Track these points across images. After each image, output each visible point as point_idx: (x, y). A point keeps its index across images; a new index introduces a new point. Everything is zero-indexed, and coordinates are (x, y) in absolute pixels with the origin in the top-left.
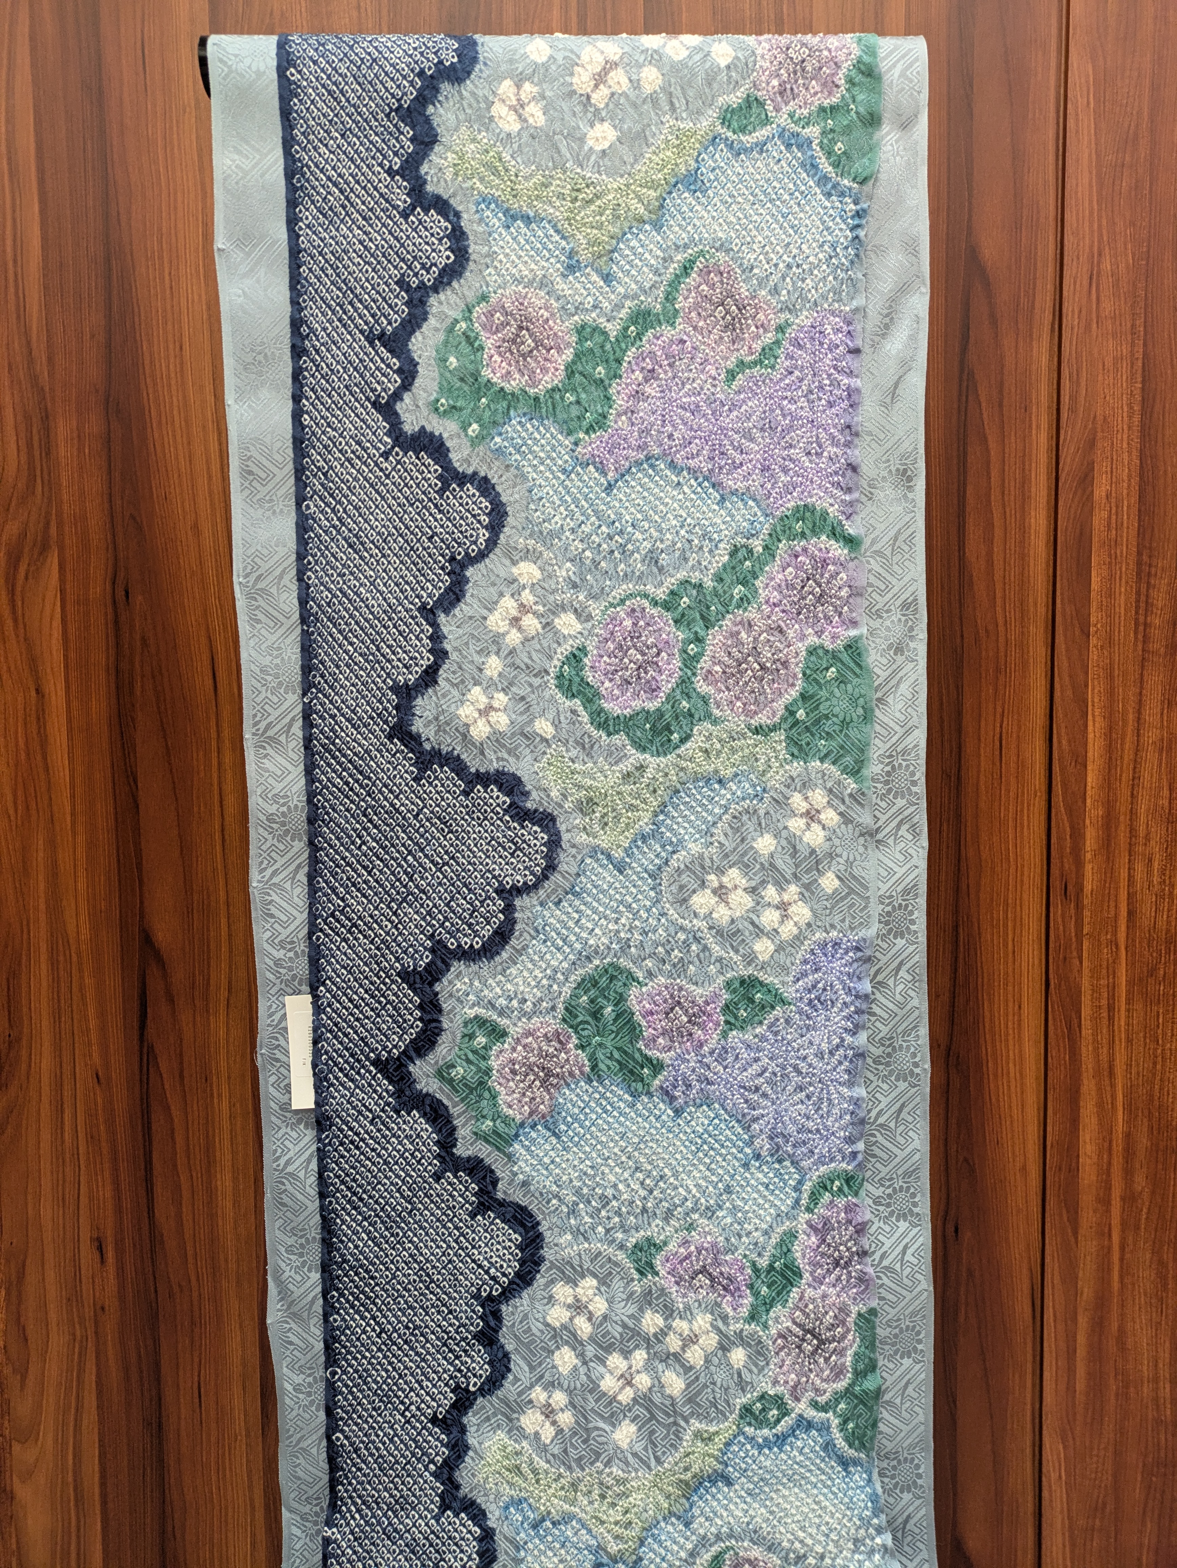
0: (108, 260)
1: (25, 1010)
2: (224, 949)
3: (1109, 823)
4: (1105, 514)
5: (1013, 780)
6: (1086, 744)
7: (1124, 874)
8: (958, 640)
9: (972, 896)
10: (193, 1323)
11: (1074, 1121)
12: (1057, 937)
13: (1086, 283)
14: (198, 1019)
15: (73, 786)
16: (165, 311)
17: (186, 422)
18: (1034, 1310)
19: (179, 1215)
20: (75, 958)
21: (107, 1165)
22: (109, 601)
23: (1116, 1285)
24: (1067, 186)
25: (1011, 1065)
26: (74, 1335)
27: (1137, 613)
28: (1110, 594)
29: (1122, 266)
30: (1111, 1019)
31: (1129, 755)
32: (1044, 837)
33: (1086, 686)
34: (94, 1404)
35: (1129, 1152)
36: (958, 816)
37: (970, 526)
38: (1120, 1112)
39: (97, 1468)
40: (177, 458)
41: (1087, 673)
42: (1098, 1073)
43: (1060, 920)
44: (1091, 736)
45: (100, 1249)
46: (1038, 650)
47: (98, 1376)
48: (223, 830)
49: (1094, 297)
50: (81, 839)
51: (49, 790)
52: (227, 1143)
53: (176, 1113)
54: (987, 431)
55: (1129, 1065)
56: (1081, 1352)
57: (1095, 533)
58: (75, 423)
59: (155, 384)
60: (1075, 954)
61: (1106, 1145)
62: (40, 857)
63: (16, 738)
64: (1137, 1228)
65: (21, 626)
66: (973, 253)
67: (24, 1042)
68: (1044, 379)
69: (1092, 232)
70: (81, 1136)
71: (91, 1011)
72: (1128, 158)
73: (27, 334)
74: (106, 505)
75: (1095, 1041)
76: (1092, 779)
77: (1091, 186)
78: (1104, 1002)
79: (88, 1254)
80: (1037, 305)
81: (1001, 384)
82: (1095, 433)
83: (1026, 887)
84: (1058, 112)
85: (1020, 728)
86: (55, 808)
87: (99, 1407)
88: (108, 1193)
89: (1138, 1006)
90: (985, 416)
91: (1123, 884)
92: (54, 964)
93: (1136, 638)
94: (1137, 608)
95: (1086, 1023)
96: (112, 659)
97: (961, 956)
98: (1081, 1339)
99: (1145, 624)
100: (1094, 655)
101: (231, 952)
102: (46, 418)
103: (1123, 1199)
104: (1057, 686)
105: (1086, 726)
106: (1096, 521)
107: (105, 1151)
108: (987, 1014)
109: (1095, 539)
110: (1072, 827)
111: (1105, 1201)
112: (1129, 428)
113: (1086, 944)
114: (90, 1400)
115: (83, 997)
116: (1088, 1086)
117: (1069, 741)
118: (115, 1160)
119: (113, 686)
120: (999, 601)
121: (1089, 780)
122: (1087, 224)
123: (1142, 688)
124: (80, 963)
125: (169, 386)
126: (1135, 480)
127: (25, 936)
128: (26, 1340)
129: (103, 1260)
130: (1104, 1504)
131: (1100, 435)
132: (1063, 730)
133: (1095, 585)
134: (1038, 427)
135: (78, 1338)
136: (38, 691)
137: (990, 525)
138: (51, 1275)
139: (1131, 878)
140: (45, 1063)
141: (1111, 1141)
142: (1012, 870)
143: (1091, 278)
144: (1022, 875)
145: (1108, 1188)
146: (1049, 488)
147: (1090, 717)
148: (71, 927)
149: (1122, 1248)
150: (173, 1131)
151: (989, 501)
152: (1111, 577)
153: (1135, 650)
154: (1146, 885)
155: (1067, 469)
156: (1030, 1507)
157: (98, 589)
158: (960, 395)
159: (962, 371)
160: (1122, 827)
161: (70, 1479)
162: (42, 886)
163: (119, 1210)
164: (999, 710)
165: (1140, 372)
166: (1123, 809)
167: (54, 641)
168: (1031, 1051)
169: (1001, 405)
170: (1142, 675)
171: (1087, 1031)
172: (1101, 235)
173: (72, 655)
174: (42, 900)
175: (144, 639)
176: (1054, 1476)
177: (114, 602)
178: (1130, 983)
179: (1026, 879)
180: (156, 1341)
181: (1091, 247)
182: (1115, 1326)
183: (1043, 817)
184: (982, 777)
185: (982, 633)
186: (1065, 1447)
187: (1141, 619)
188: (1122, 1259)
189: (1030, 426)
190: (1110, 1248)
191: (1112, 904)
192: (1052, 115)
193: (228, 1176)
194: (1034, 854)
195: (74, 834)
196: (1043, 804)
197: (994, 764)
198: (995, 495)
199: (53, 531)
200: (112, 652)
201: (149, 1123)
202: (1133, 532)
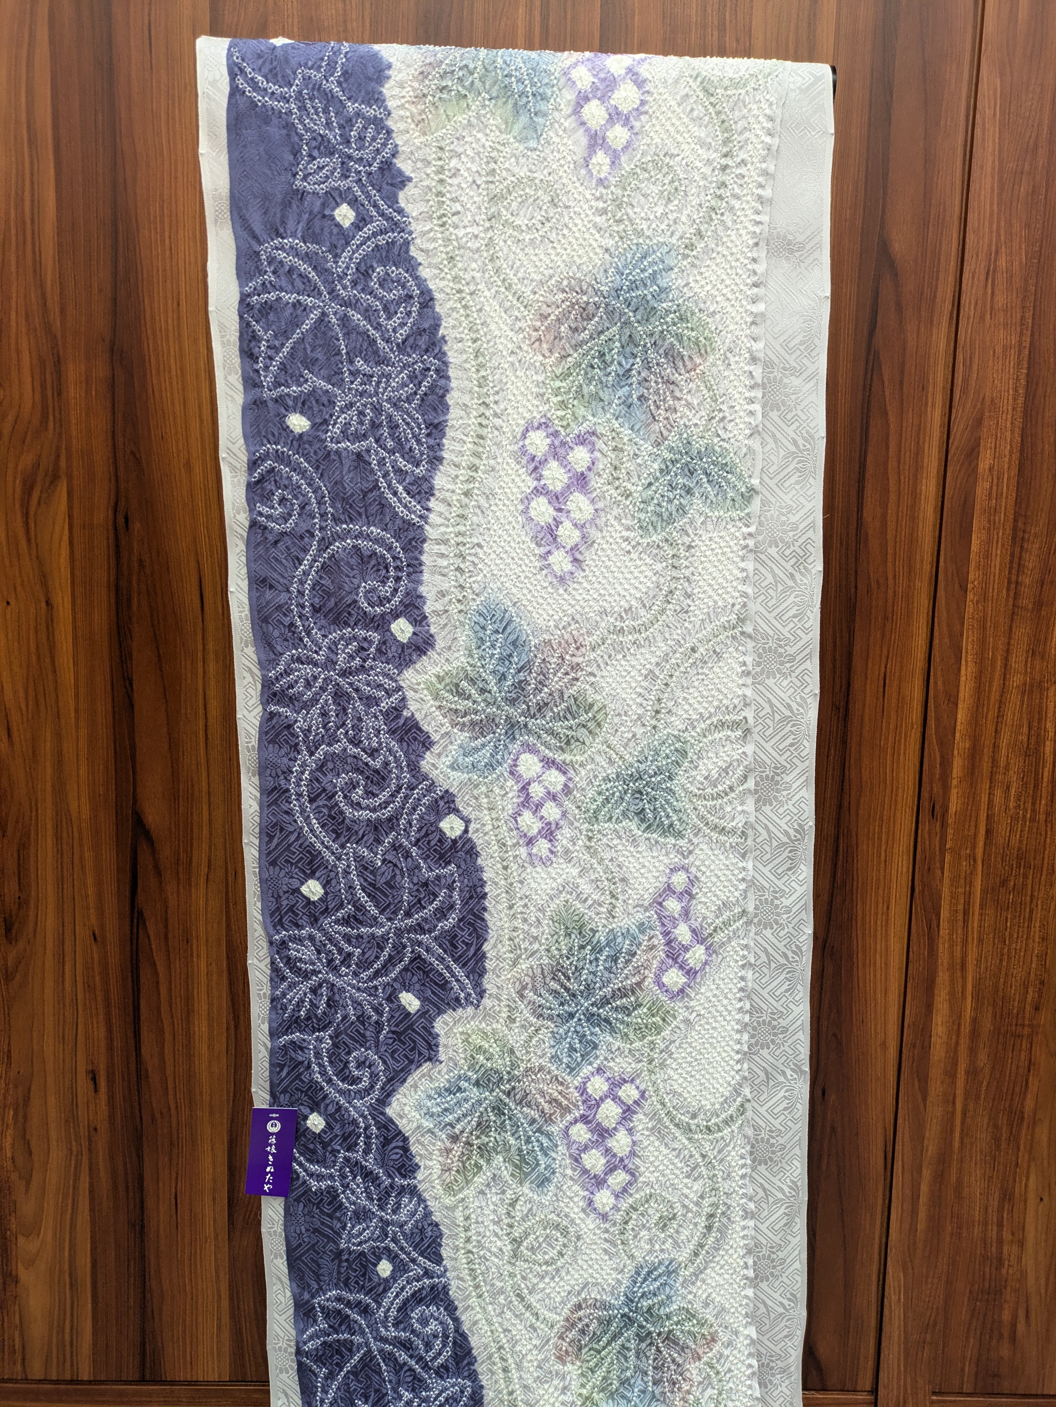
0: (115, 223)
1: (33, 876)
2: (205, 832)
3: (974, 755)
4: (987, 485)
5: (893, 714)
6: (958, 686)
7: (985, 798)
8: (853, 590)
9: (853, 812)
10: (172, 1144)
11: (929, 1007)
12: (924, 850)
13: (983, 278)
14: (182, 890)
15: (77, 687)
16: (164, 270)
17: (182, 370)
18: (885, 1162)
19: (162, 1053)
20: (76, 835)
21: (101, 1010)
22: (111, 527)
23: (956, 1144)
24: (972, 188)
25: (878, 957)
26: (71, 1149)
27: (1010, 573)
28: (987, 555)
29: (1016, 264)
30: (965, 921)
31: (995, 696)
32: (918, 764)
33: (962, 635)
34: (87, 1207)
35: (974, 1034)
36: (844, 743)
37: (869, 491)
38: (969, 1000)
39: (89, 1260)
40: (173, 403)
41: (963, 624)
42: (951, 967)
43: (927, 836)
44: (963, 679)
45: (94, 1079)
46: (923, 602)
47: (91, 1184)
48: (206, 730)
49: (989, 291)
50: (83, 732)
51: (56, 689)
52: (204, 996)
53: (161, 969)
54: (889, 407)
55: (979, 961)
56: (923, 1199)
57: (978, 501)
58: (83, 368)
59: (155, 337)
60: (938, 865)
61: (955, 1027)
62: (47, 747)
63: (29, 644)
64: (978, 1097)
65: (34, 545)
66: (884, 247)
67: (32, 904)
68: (941, 362)
69: (991, 232)
70: (80, 985)
71: (90, 881)
72: (1027, 167)
73: (42, 286)
74: (110, 442)
75: (951, 940)
76: (962, 715)
77: (993, 190)
78: (961, 907)
79: (83, 1083)
80: (939, 295)
81: (903, 364)
82: (983, 414)
83: (899, 806)
84: (967, 120)
85: (902, 668)
86: (61, 704)
87: (92, 1210)
88: (100, 1033)
89: (990, 911)
90: (887, 393)
91: (984, 806)
92: (58, 838)
93: (1008, 595)
94: (1011, 568)
95: (944, 925)
96: (112, 578)
97: (840, 863)
98: (924, 1188)
99: (1017, 583)
100: (970, 608)
101: (211, 834)
102: (58, 362)
103: (967, 1073)
104: (936, 634)
105: (959, 670)
106: (979, 491)
107: (99, 998)
108: (860, 913)
109: (977, 507)
110: (942, 757)
111: (951, 1074)
112: (1014, 409)
113: (948, 857)
114: (84, 1204)
115: (83, 867)
116: (943, 977)
117: (944, 683)
118: (108, 1006)
119: (113, 601)
120: (890, 558)
121: (959, 716)
122: (987, 224)
123: (1010, 638)
124: (81, 839)
125: (167, 338)
126: (1016, 456)
127: (34, 813)
128: (30, 1153)
129: (96, 1090)
130: (935, 1324)
131: (987, 414)
132: (939, 673)
133: (975, 547)
134: (933, 405)
135: (75, 1153)
136: (48, 603)
137: (886, 490)
138: (52, 1100)
139: (990, 801)
140: (50, 922)
141: (959, 1025)
142: (888, 792)
143: (988, 273)
144: (897, 795)
145: (955, 1063)
146: (939, 459)
147: (963, 662)
148: (74, 807)
149: (964, 1114)
150: (158, 983)
151: (886, 469)
152: (989, 541)
153: (1006, 605)
154: (1003, 807)
155: (956, 444)
156: (873, 1322)
157: (102, 515)
158: (866, 373)
159: (868, 353)
160: (986, 758)
161: (66, 1267)
162: (49, 771)
163: (110, 1048)
164: (885, 652)
165: (1026, 359)
166: (987, 743)
167: (62, 561)
168: (896, 946)
169: (901, 383)
170: (1011, 628)
171: (944, 931)
172: (999, 235)
173: (78, 573)
174: (49, 785)
175: (140, 561)
176: (894, 1298)
177: (115, 528)
178: (984, 892)
179: (899, 799)
180: (140, 1157)
181: (990, 245)
182: (954, 1178)
183: (918, 747)
184: (867, 710)
185: (874, 585)
186: (905, 1275)
187: (1014, 578)
188: (963, 1123)
189: (927, 403)
190: (953, 1113)
191: (973, 824)
192: (962, 123)
193: (205, 1023)
194: (908, 778)
195: (77, 728)
196: (919, 735)
197: (877, 699)
198: (892, 464)
199: (63, 463)
200: (113, 571)
201: (138, 976)
202: (1011, 502)
